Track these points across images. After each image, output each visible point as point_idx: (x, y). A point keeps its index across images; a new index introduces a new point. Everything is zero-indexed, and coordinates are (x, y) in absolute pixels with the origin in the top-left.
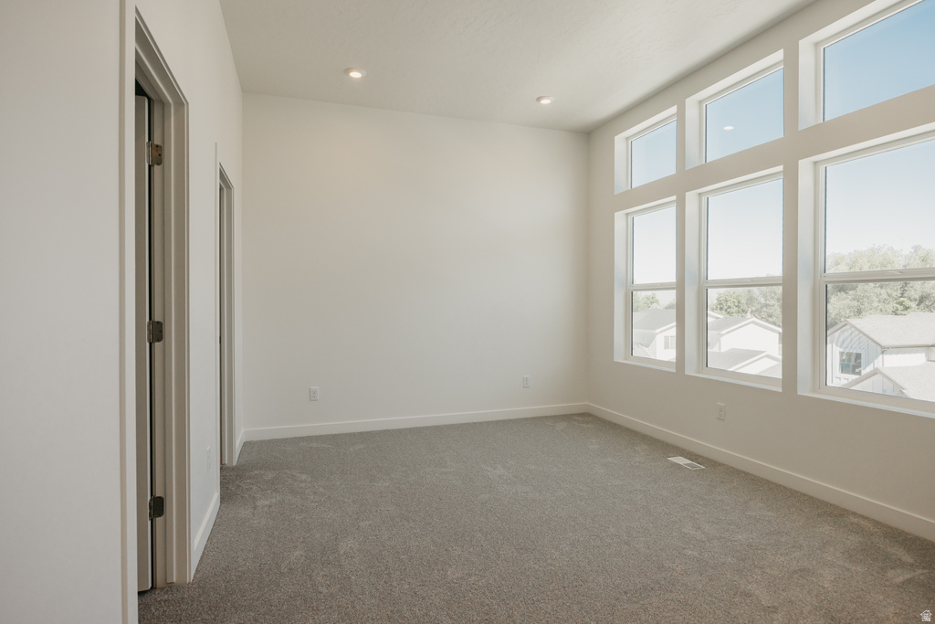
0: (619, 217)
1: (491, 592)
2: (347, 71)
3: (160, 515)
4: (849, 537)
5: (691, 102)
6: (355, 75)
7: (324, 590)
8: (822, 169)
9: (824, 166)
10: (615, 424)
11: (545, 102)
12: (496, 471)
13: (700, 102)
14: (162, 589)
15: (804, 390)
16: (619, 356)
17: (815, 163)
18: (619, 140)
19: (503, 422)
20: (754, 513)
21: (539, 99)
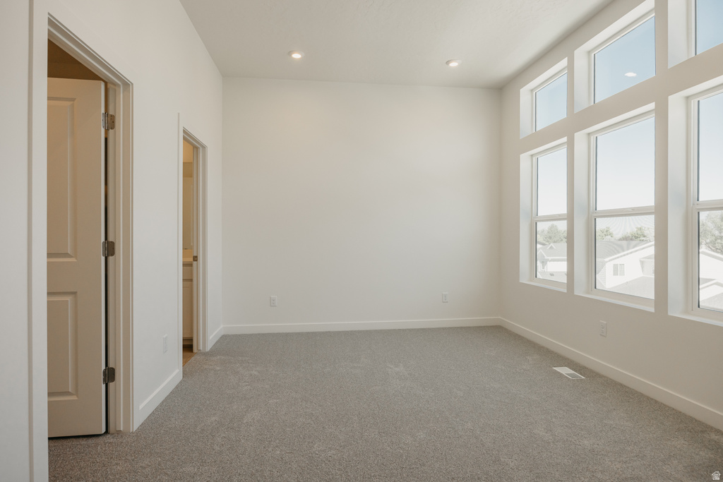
0: (524, 159)
1: (340, 464)
2: (290, 53)
3: (112, 381)
4: (701, 453)
5: (580, 53)
6: (296, 56)
7: (217, 448)
8: (694, 103)
9: (696, 100)
10: (519, 336)
11: (453, 64)
12: (396, 369)
13: (589, 52)
14: (113, 434)
15: (676, 311)
16: (524, 279)
17: (688, 98)
18: (524, 93)
19: (424, 330)
20: (612, 422)
21: (448, 63)
